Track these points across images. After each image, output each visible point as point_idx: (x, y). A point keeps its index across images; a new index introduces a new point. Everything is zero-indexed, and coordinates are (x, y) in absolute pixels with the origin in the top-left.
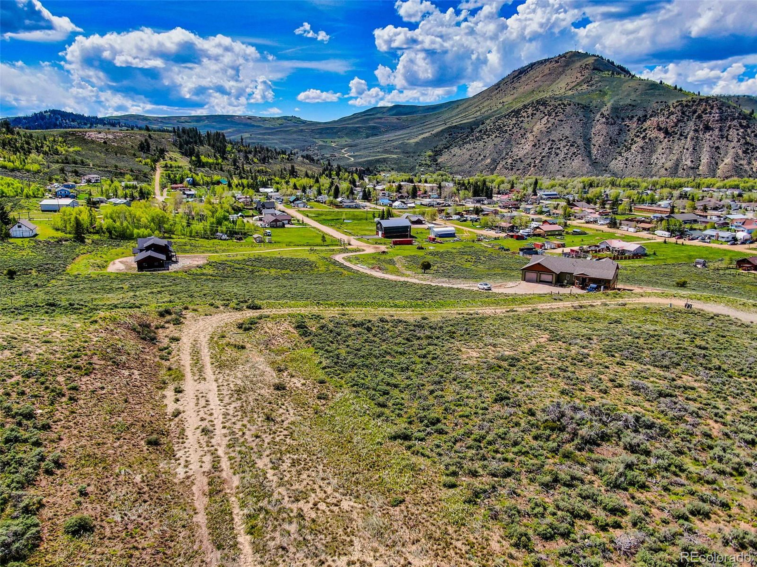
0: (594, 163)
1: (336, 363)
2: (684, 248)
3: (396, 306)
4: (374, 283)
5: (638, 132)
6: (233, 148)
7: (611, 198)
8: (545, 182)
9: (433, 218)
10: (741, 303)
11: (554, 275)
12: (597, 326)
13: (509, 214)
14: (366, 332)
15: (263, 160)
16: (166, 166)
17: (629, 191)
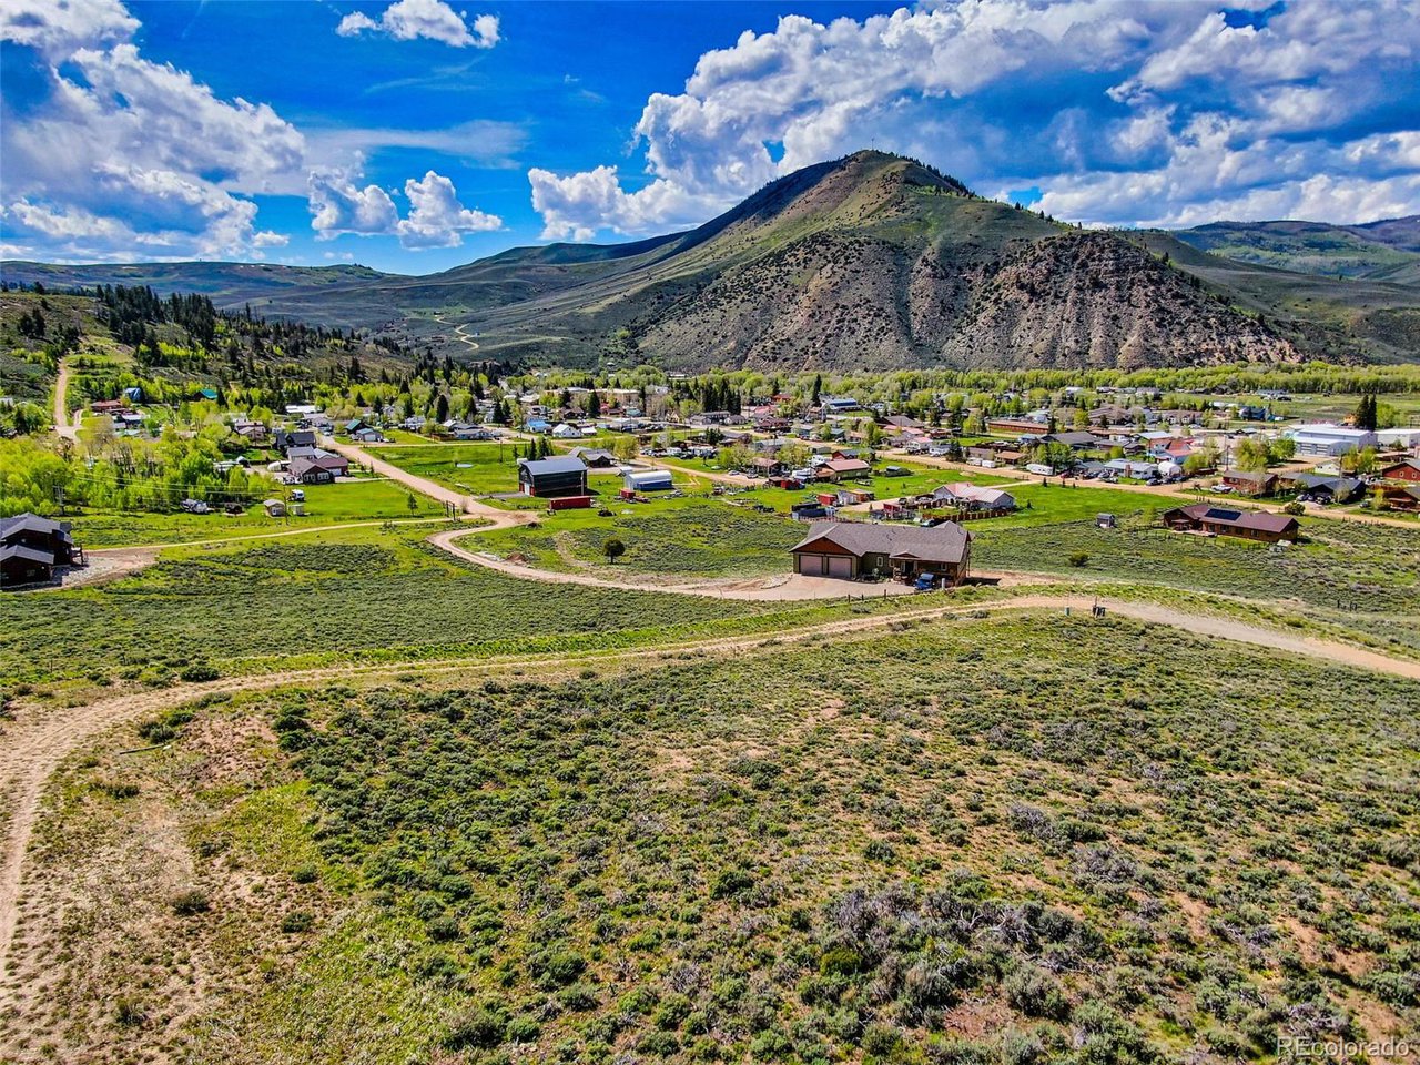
0: (917, 346)
1: (353, 819)
2: (1076, 493)
3: (531, 649)
4: (506, 591)
5: (986, 291)
6: (229, 326)
7: (949, 408)
8: (834, 380)
9: (630, 453)
10: (1187, 598)
11: (855, 559)
12: (939, 669)
13: (771, 442)
14: (446, 723)
15: (294, 351)
16: (81, 364)
17: (978, 395)
